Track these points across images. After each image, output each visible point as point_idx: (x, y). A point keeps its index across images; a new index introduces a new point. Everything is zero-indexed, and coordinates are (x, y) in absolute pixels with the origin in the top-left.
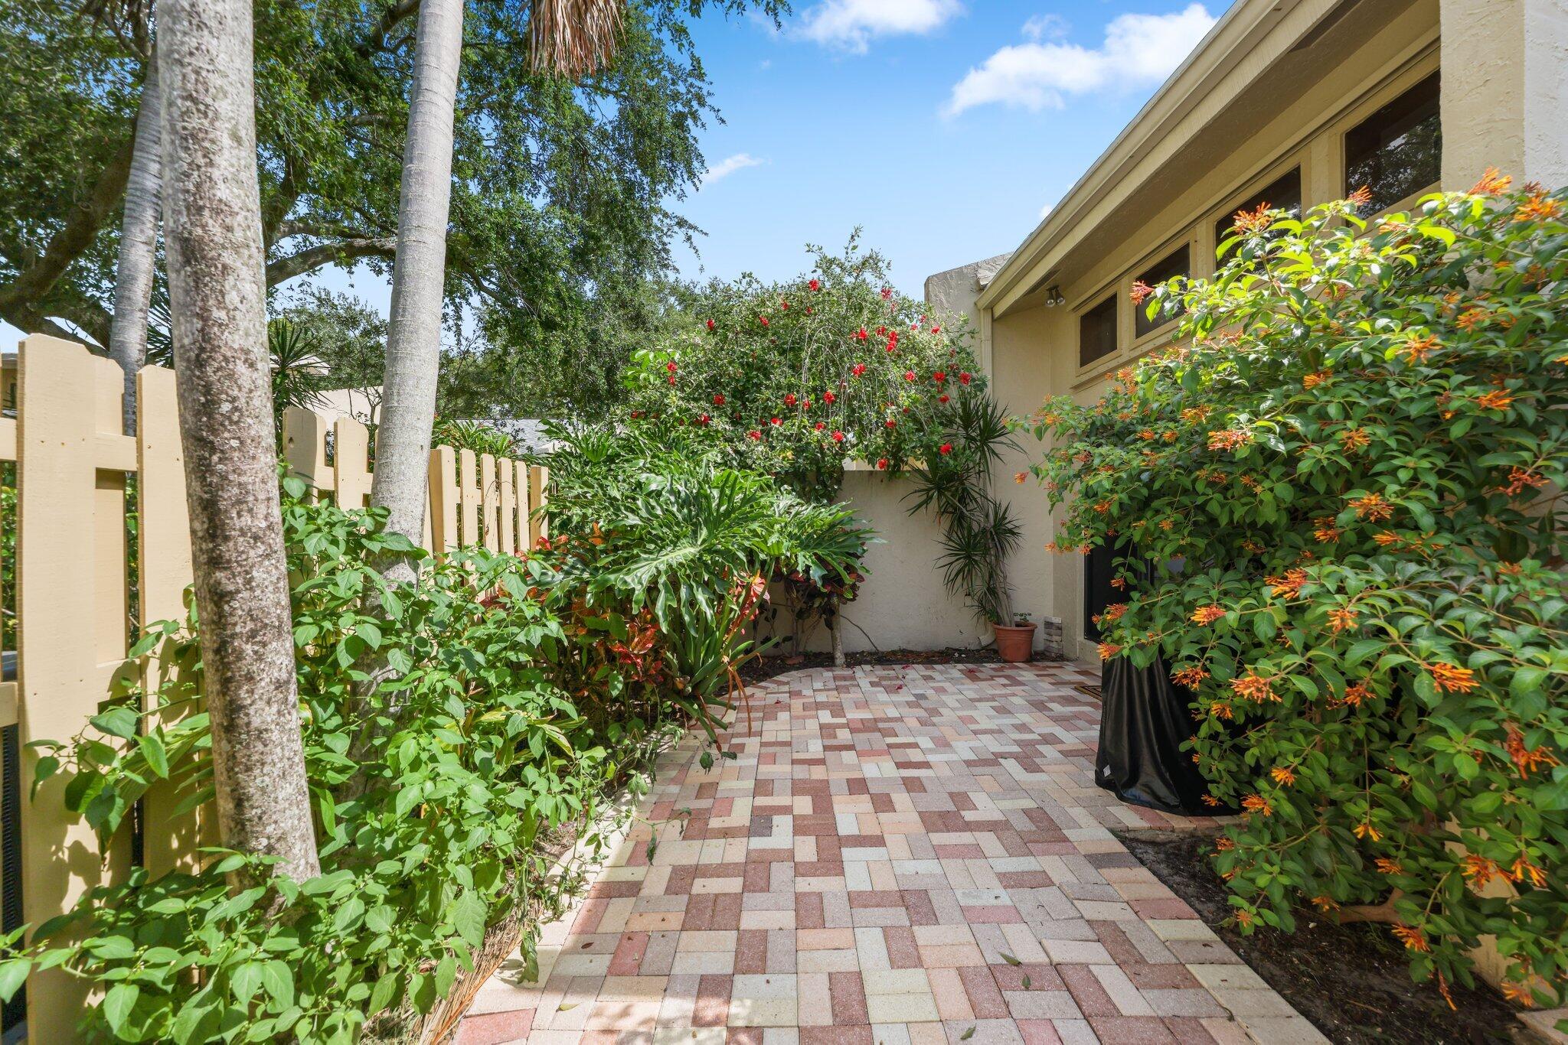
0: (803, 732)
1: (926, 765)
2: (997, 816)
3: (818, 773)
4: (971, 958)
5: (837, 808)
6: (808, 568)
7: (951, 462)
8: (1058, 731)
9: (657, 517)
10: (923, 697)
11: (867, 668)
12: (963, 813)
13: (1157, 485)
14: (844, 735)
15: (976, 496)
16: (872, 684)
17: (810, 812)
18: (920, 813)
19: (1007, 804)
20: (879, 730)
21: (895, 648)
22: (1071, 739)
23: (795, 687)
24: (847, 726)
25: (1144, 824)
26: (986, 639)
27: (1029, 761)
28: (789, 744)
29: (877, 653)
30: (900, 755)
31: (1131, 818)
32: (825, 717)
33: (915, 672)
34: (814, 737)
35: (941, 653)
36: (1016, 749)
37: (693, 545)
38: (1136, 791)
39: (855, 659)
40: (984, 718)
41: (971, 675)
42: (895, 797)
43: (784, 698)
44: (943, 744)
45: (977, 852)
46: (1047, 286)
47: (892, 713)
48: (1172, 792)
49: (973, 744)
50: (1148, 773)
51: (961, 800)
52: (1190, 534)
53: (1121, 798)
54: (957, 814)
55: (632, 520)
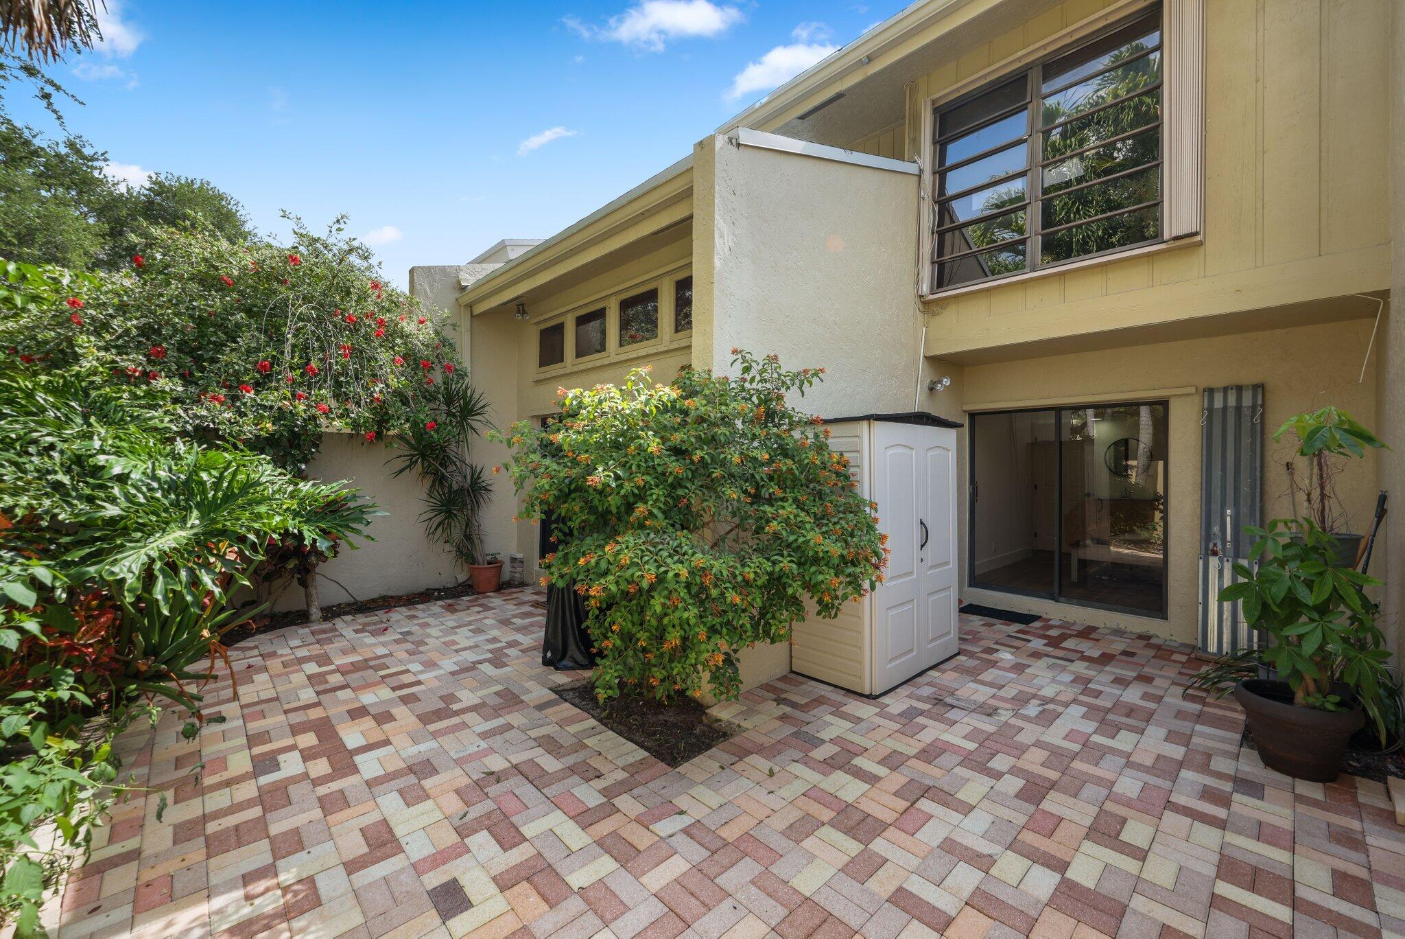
0: (289, 686)
1: (419, 683)
2: (476, 701)
3: (315, 714)
4: (464, 781)
5: (342, 734)
6: (315, 541)
7: (436, 436)
8: (519, 637)
9: (140, 504)
10: (409, 633)
11: (348, 618)
12: (451, 706)
13: (572, 487)
14: (335, 679)
15: (455, 460)
16: (357, 631)
17: (316, 742)
18: (417, 716)
19: (484, 692)
20: (371, 667)
21: (376, 596)
22: (526, 640)
23: (267, 649)
24: (338, 670)
25: (570, 680)
26: (462, 577)
27: (498, 660)
28: (277, 699)
29: (356, 603)
30: (394, 682)
31: (561, 678)
32: (312, 668)
33: (398, 615)
34: (303, 687)
35: (421, 594)
36: (489, 655)
37: (183, 528)
38: (566, 662)
39: (332, 613)
40: (463, 637)
41: (451, 609)
42: (394, 711)
43: (257, 661)
44: (430, 665)
45: (464, 725)
46: (515, 303)
47: (381, 651)
48: (584, 657)
49: (455, 659)
50: (573, 650)
51: (449, 698)
52: (588, 513)
53: (557, 669)
54: (447, 708)
55: (112, 511)
